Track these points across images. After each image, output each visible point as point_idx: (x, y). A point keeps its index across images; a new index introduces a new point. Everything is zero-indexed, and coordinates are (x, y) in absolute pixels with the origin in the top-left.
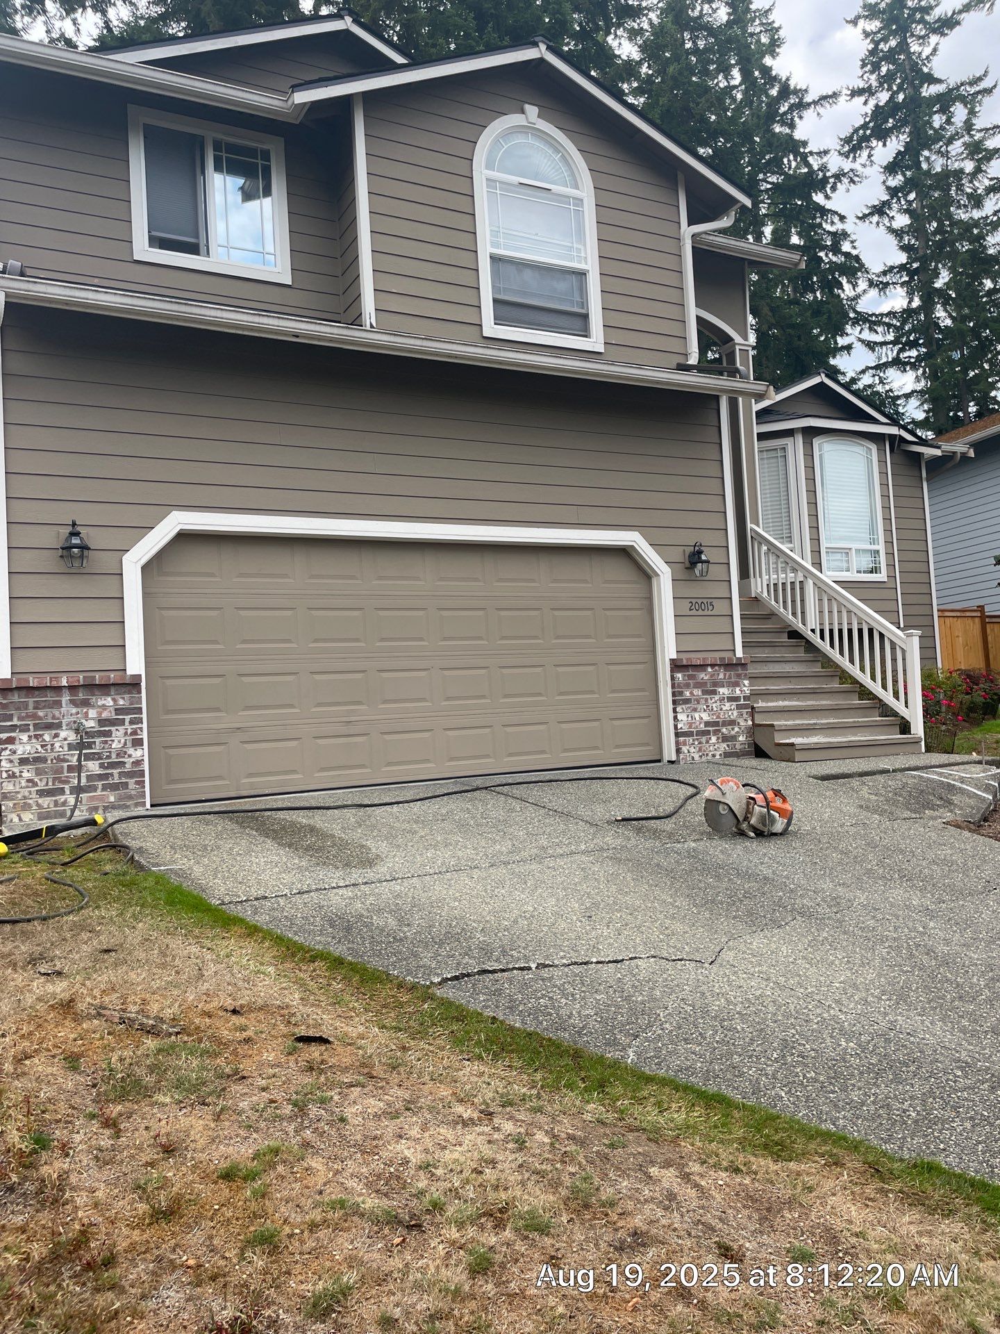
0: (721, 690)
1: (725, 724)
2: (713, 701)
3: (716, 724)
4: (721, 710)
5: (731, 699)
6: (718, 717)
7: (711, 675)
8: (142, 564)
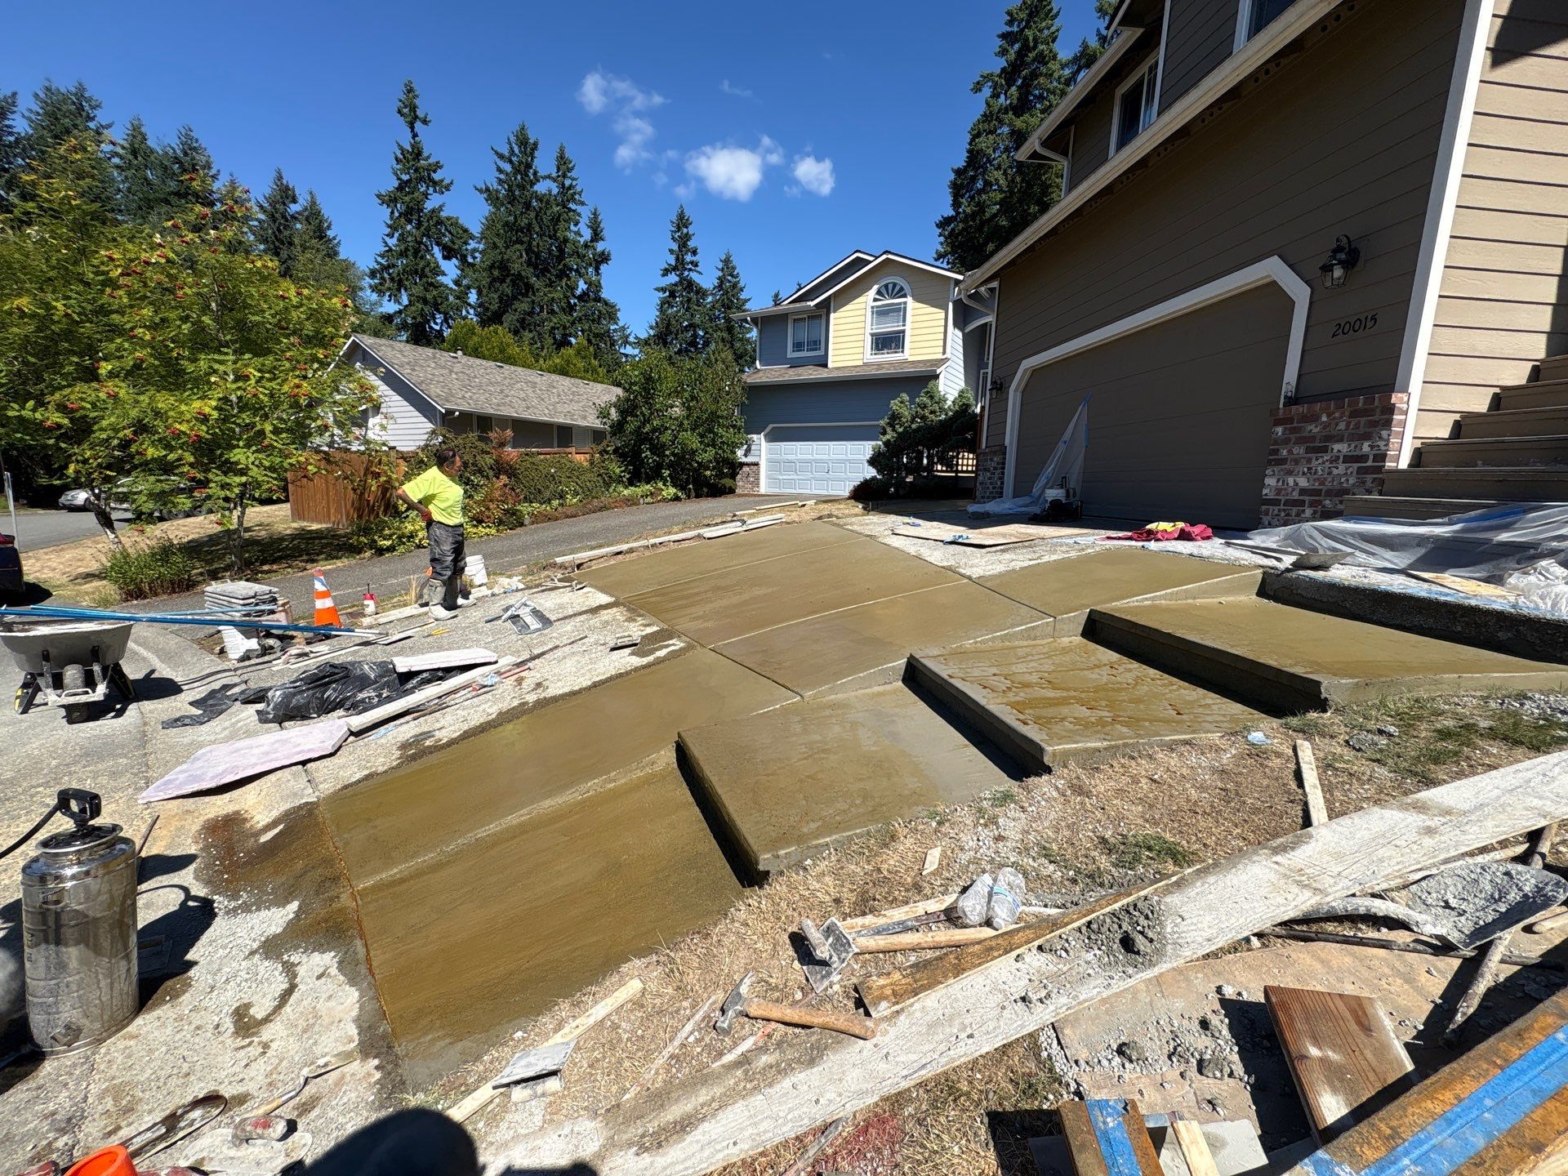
0: (1336, 447)
1: (1330, 493)
2: (1320, 461)
3: (1317, 492)
4: (1330, 473)
5: (1348, 459)
6: (1322, 484)
7: (1326, 426)
8: (1015, 391)
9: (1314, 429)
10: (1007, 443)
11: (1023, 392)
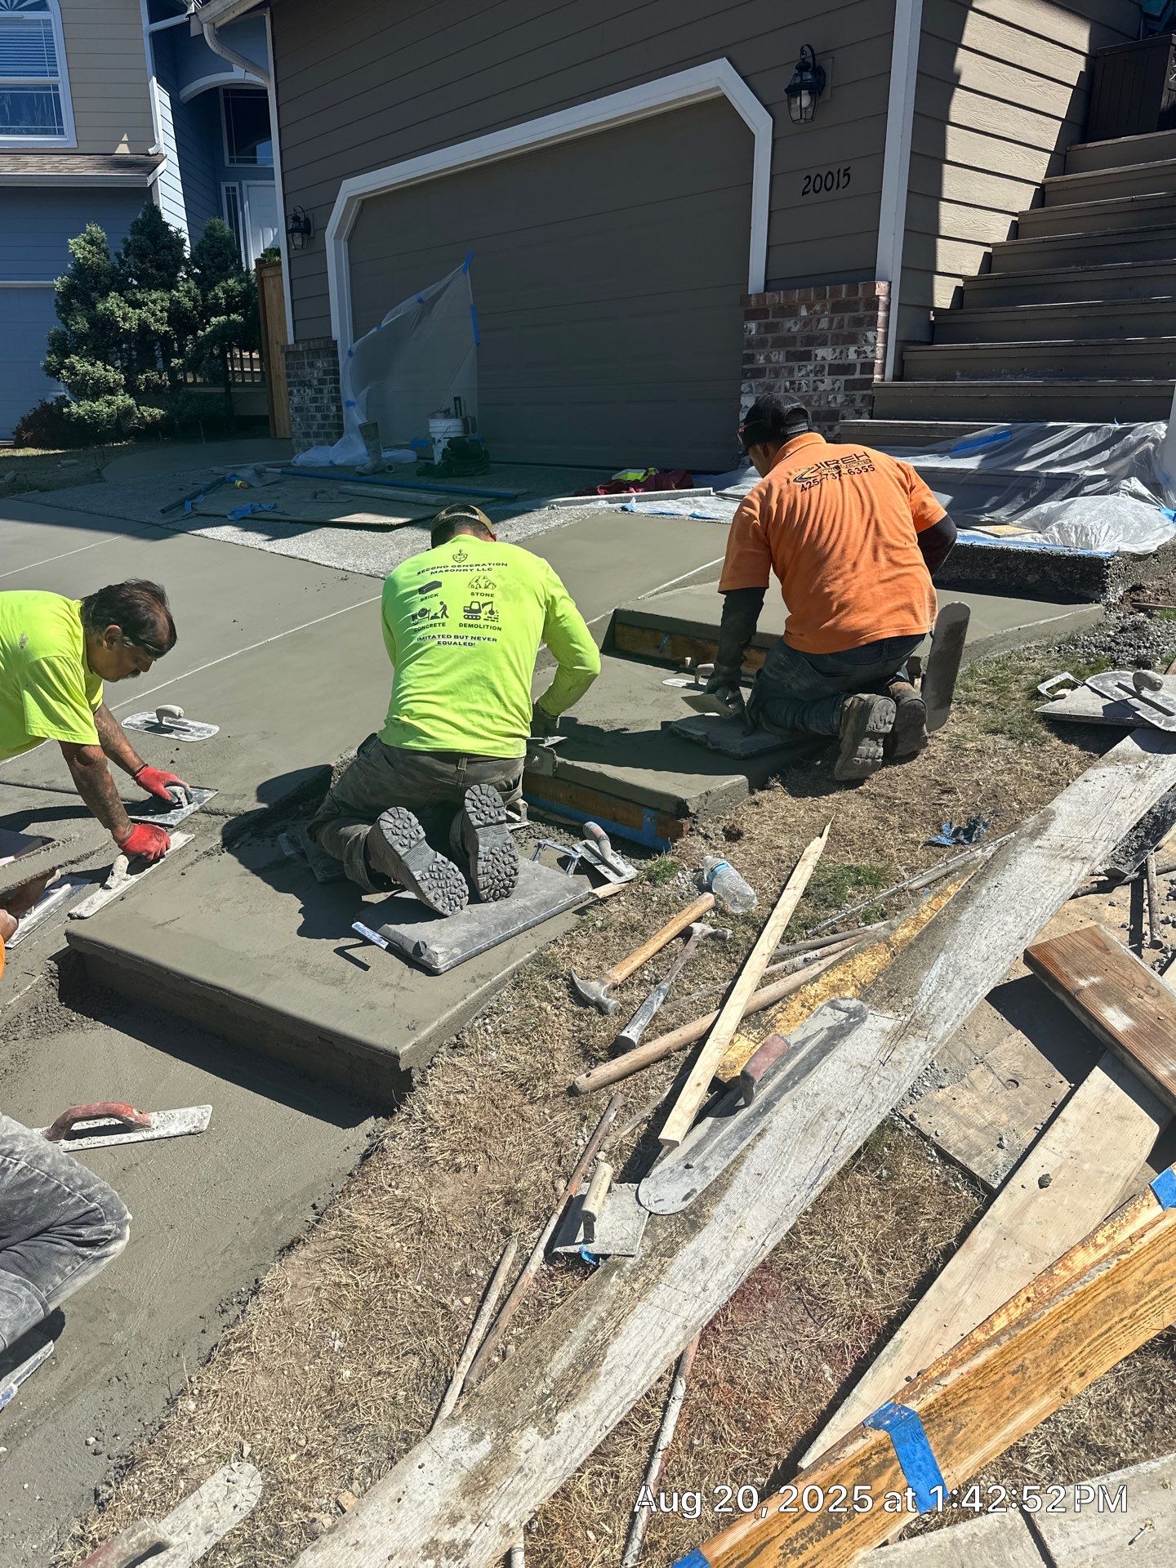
0: (821, 352)
2: (803, 372)
7: (807, 323)
8: (337, 237)
9: (792, 326)
10: (336, 334)
11: (349, 240)
